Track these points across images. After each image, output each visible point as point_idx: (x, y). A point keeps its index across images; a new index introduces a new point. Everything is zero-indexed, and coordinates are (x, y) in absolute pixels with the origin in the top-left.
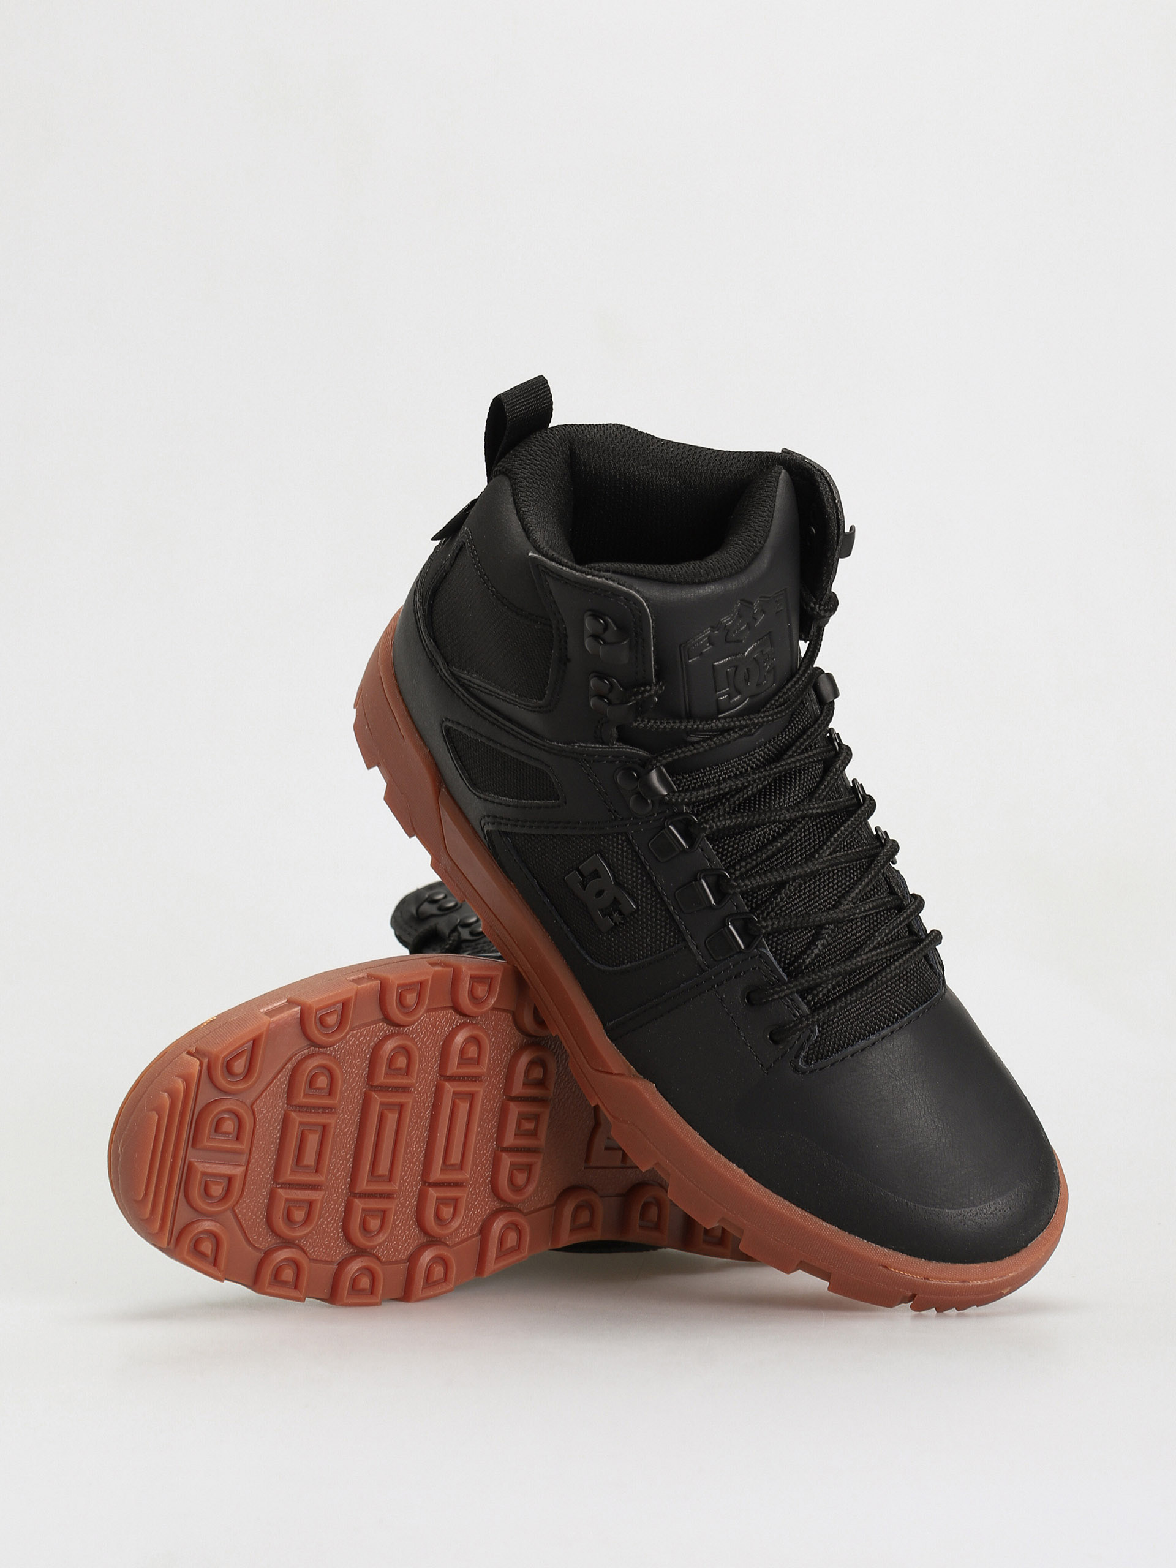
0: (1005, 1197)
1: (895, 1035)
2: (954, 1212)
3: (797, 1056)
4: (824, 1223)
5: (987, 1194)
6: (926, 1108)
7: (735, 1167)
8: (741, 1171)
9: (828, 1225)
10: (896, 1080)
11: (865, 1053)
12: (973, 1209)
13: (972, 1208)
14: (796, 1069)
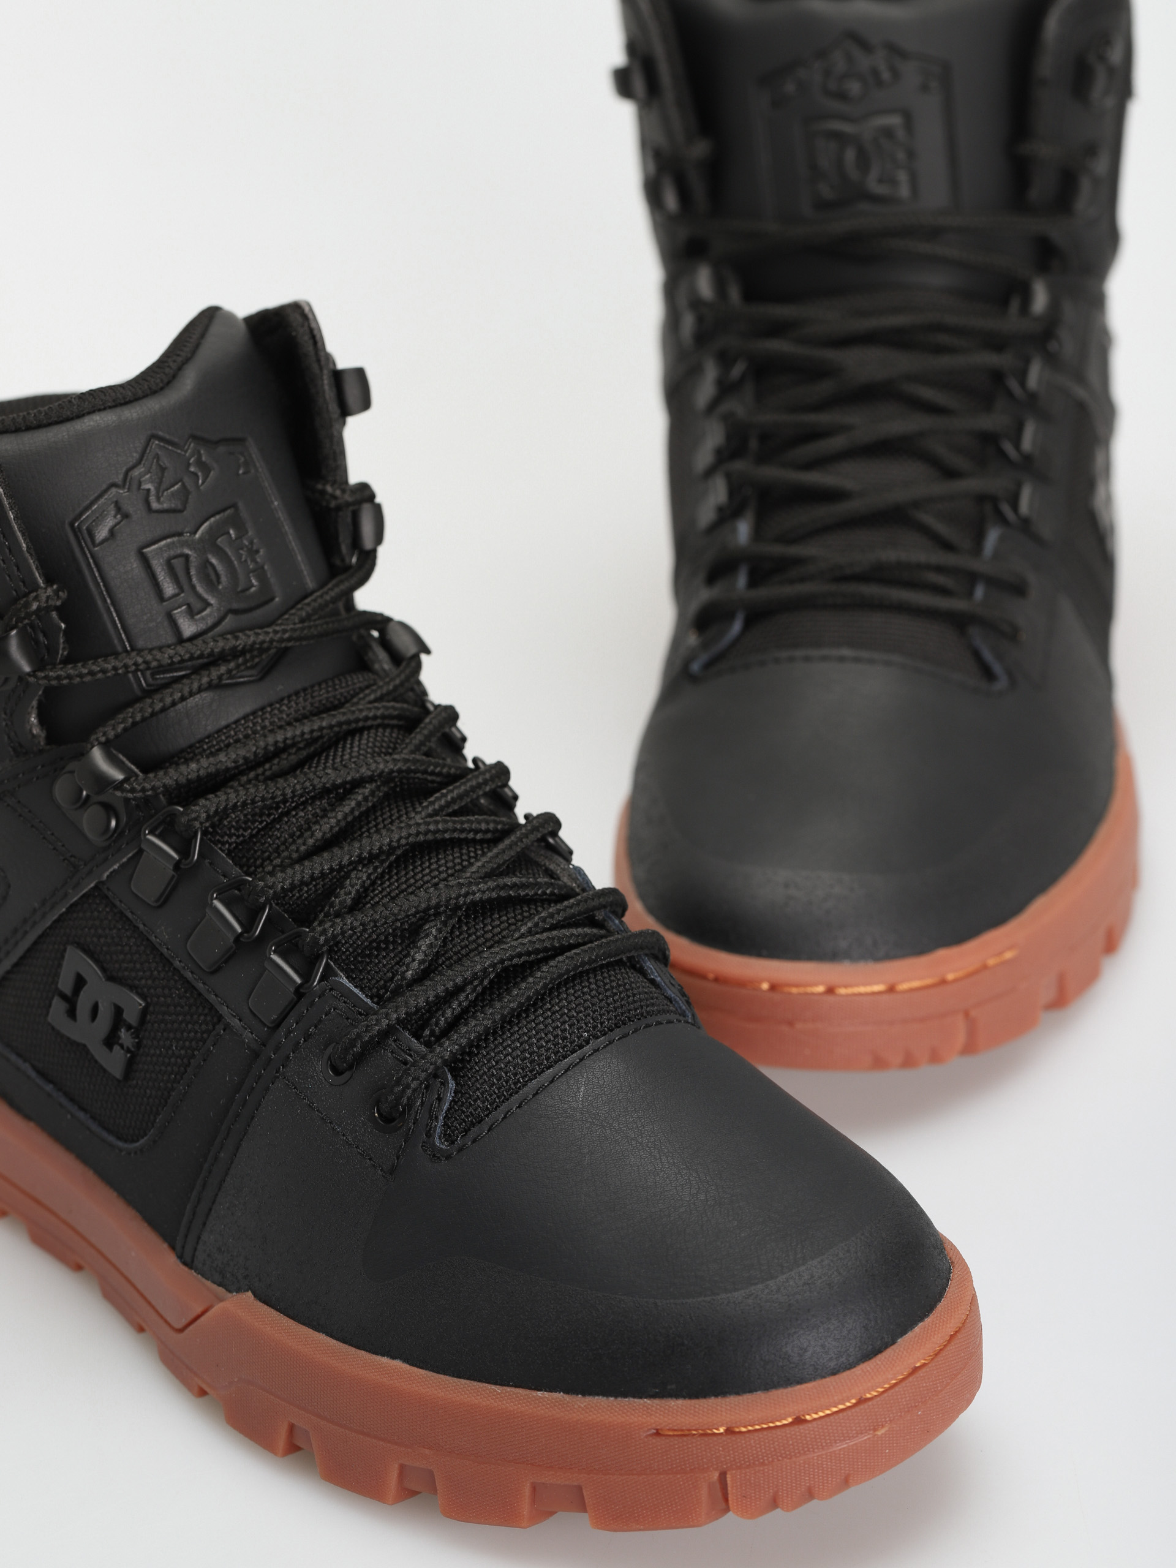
0: (826, 1256)
1: (587, 1062)
2: (738, 1295)
3: (429, 1135)
4: (539, 1394)
5: (791, 1257)
6: (664, 1158)
7: (385, 1360)
8: (397, 1363)
9: (546, 1394)
10: (603, 1127)
11: (540, 1097)
12: (771, 1283)
13: (768, 1282)
14: (435, 1156)
